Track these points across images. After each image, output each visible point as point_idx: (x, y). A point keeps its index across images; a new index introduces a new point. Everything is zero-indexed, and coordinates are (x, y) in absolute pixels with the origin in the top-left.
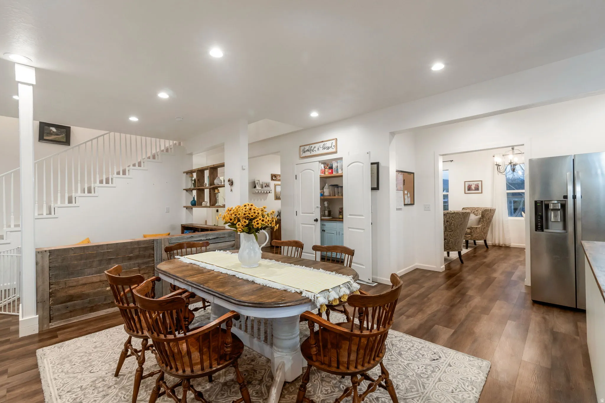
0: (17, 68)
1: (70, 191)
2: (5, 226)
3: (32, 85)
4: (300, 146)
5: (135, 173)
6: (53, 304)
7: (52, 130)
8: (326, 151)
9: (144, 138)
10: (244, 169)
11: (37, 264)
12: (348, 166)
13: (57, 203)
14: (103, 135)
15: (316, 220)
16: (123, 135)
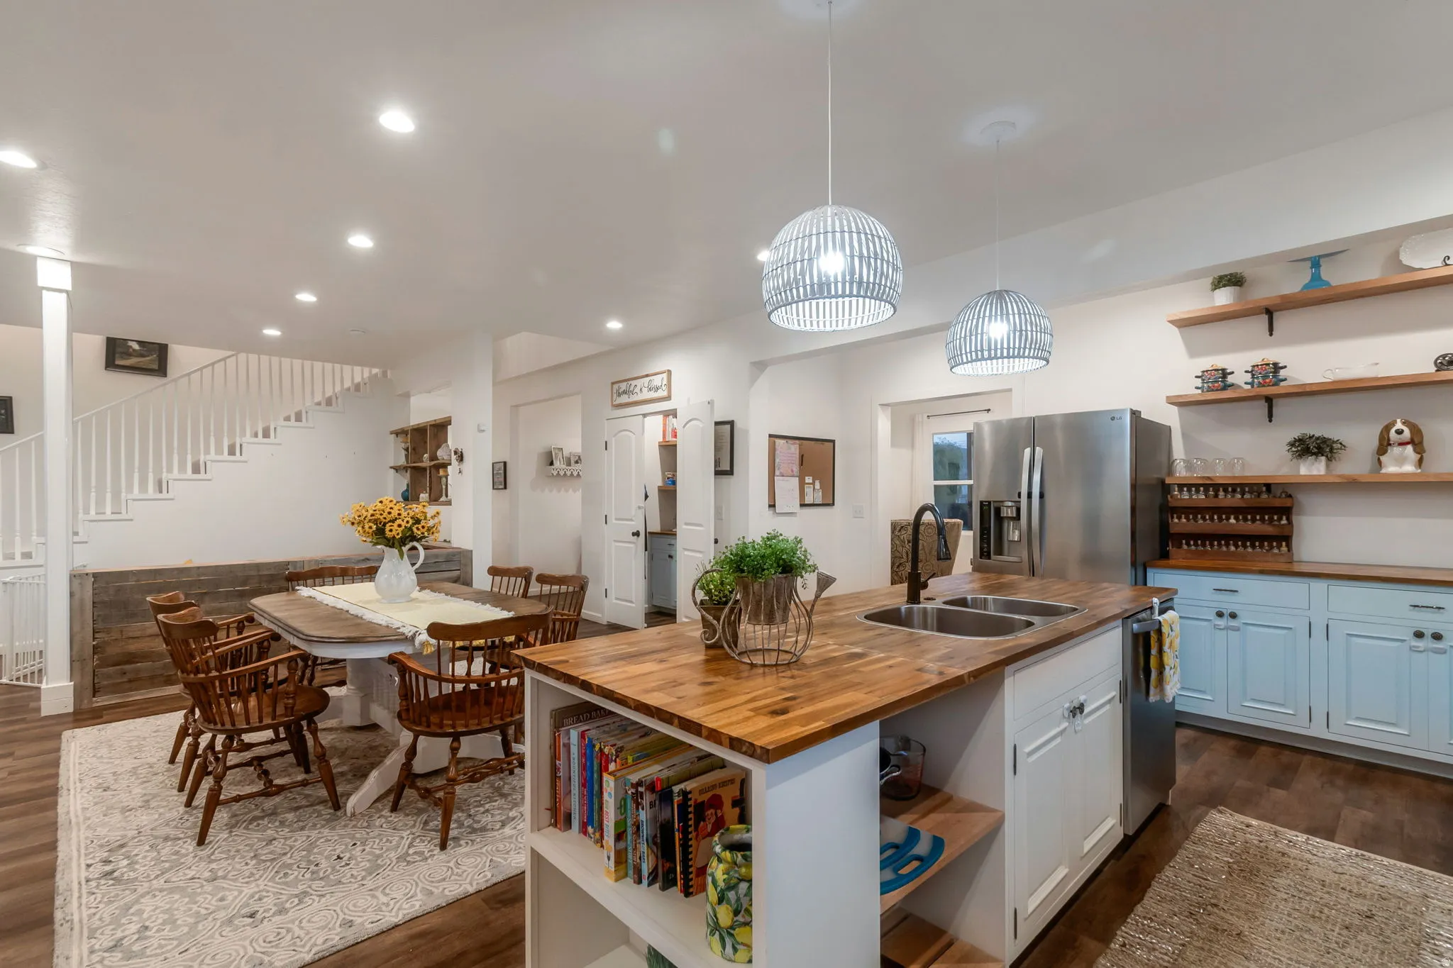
0: (41, 264)
1: (158, 469)
2: (35, 534)
3: (67, 292)
4: (613, 383)
5: (287, 434)
6: (99, 666)
7: (131, 347)
8: (653, 395)
9: (308, 363)
10: (483, 431)
11: (72, 595)
12: (684, 427)
13: (132, 492)
14: (224, 359)
15: (637, 534)
16: (265, 358)
